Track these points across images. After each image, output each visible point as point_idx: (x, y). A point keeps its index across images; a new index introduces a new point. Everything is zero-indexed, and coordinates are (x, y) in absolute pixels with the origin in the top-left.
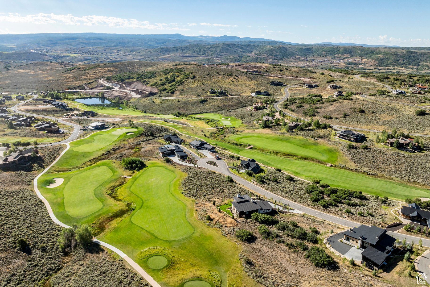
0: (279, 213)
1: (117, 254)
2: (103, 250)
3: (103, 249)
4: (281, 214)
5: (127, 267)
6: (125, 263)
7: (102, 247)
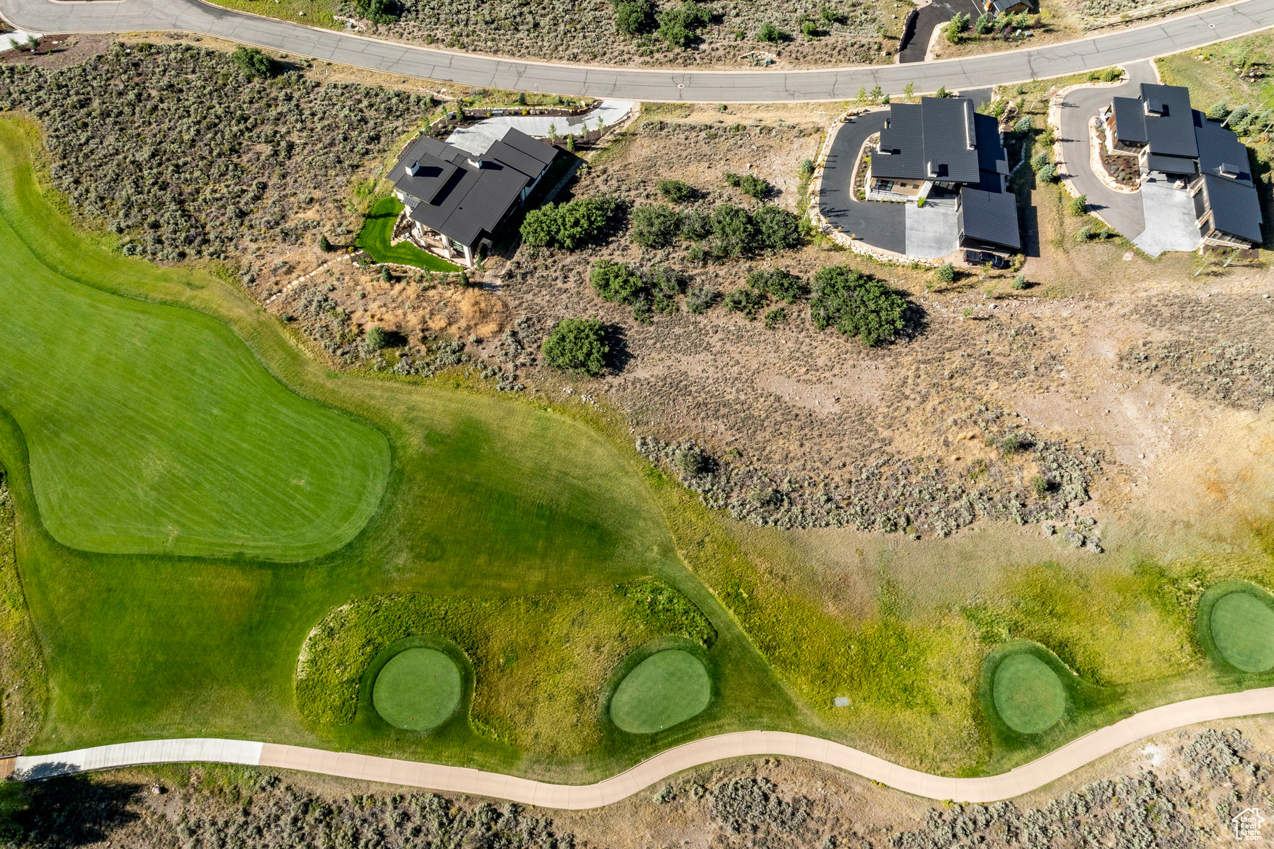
0: (579, 154)
1: (216, 764)
2: (129, 792)
3: (118, 784)
4: (589, 156)
5: (329, 794)
6: (304, 785)
7: (108, 778)
